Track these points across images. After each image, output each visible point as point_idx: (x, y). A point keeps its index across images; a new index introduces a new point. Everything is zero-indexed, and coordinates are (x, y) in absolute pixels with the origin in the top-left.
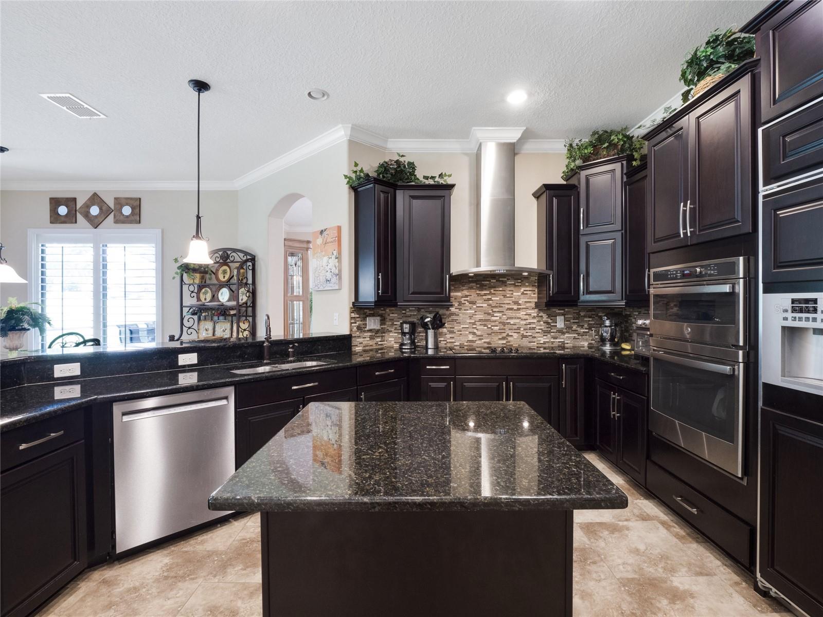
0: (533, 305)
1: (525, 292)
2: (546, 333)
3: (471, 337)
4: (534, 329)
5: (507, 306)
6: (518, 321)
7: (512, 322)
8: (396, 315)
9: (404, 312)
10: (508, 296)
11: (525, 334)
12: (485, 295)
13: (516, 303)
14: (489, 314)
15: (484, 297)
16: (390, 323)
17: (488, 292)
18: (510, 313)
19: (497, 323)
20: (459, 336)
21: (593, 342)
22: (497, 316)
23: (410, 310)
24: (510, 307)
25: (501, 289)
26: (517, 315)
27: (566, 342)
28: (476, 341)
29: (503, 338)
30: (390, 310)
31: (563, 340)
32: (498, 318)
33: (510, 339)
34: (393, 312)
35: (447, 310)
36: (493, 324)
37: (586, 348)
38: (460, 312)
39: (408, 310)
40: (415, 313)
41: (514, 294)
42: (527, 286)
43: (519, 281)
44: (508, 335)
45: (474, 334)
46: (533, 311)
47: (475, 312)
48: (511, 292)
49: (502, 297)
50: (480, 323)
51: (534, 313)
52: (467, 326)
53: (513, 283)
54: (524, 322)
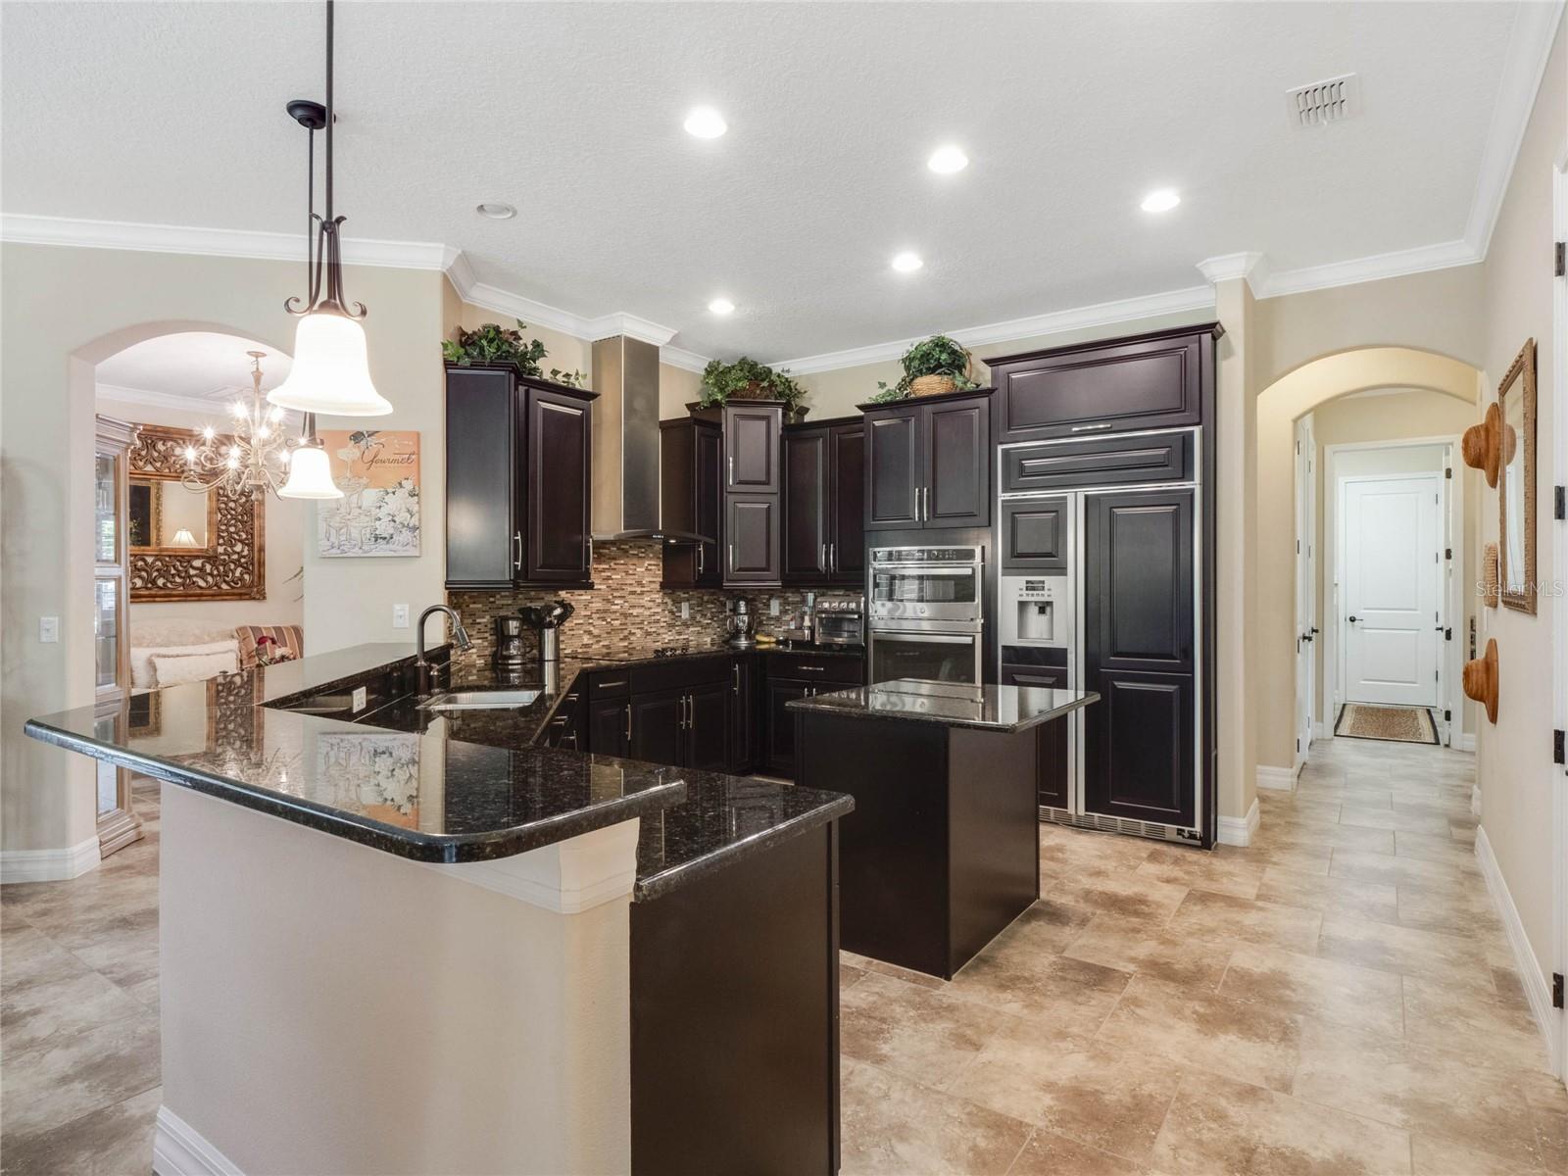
0: (658, 586)
1: (650, 567)
2: (671, 626)
3: (586, 639)
4: (658, 621)
5: (630, 589)
6: (641, 610)
7: (635, 612)
8: (480, 606)
9: (492, 599)
10: (631, 572)
11: (649, 630)
12: (604, 570)
13: (640, 584)
14: (608, 601)
15: (603, 574)
16: (470, 621)
17: (607, 567)
18: (632, 599)
19: (618, 614)
20: (570, 639)
21: (715, 636)
22: (617, 604)
23: (502, 596)
24: (633, 589)
25: (622, 562)
26: (641, 601)
27: (691, 638)
28: (592, 644)
29: (625, 638)
30: (470, 597)
31: (686, 637)
32: (619, 607)
33: (632, 638)
34: (476, 600)
35: (555, 596)
36: (613, 617)
37: (709, 646)
38: (572, 598)
39: (498, 596)
40: (510, 602)
41: (638, 569)
42: (651, 559)
43: (643, 550)
44: (631, 633)
45: (590, 633)
46: (657, 596)
48: (634, 567)
49: (624, 574)
50: (598, 615)
51: (658, 597)
52: (581, 621)
53: (636, 552)
54: (647, 613)
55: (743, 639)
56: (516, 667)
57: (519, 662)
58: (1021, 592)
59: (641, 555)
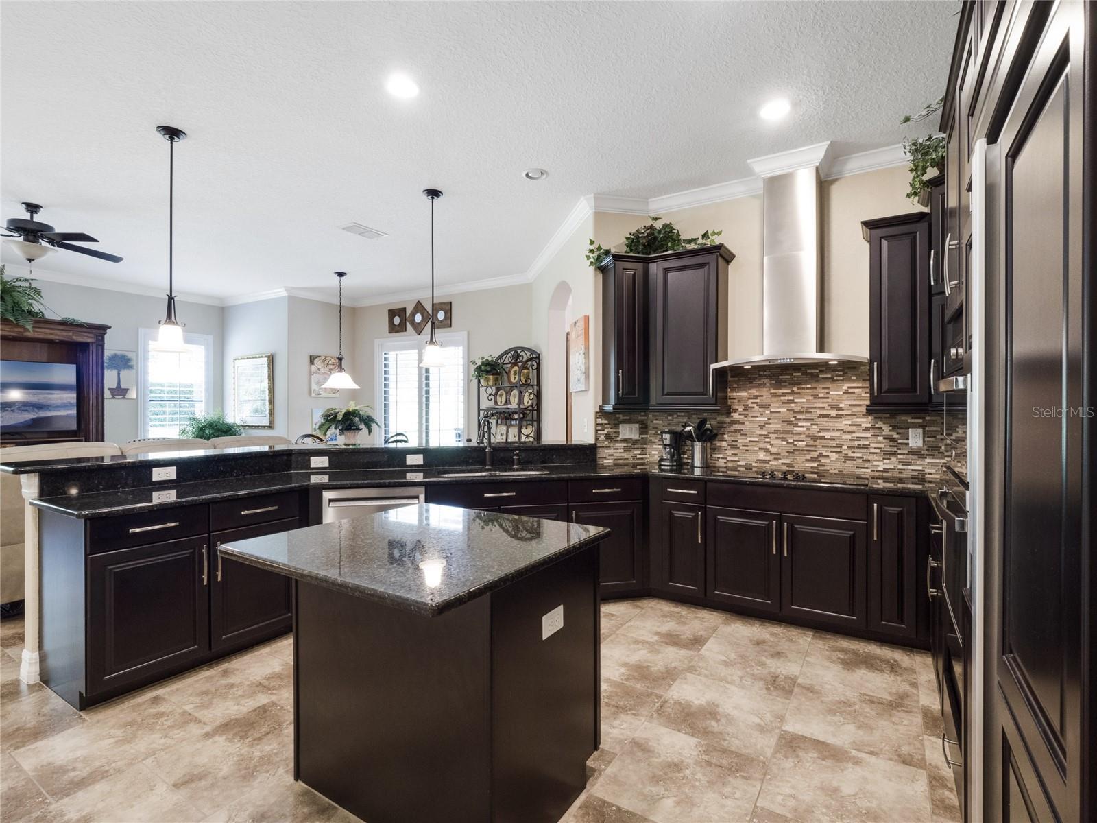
0: (864, 410)
2: (887, 454)
3: (762, 455)
4: (866, 447)
5: (819, 412)
6: (837, 434)
7: (828, 435)
8: (661, 422)
9: (670, 418)
10: (820, 396)
11: (850, 455)
12: (784, 395)
13: (835, 407)
14: (789, 423)
15: (782, 398)
16: (654, 432)
17: (789, 391)
18: (824, 423)
19: (804, 436)
20: (744, 453)
22: (803, 427)
23: (678, 416)
24: (825, 413)
25: (809, 386)
26: (837, 425)
27: (927, 471)
28: (769, 461)
29: (813, 460)
30: (653, 416)
31: (920, 468)
32: (805, 429)
33: (823, 460)
34: (657, 418)
35: (728, 417)
36: (796, 437)
38: (746, 419)
39: (675, 416)
41: (831, 393)
42: (854, 381)
43: (841, 373)
44: (821, 455)
45: (766, 450)
46: (864, 420)
47: (769, 419)
48: (826, 391)
49: (812, 398)
50: (776, 435)
51: (867, 422)
52: (757, 439)
53: (829, 376)
54: (849, 437)
59: (835, 378)
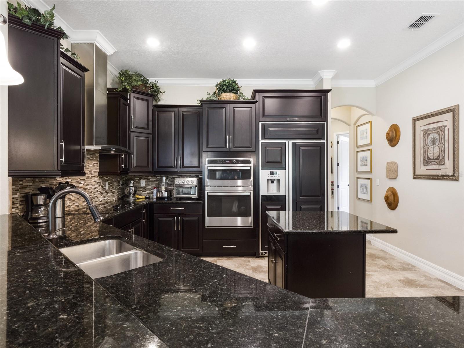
0: (97, 174)
1: (94, 165)
2: (102, 194)
4: (97, 191)
6: (91, 186)
7: (89, 187)
9: (21, 183)
10: (87, 167)
11: (94, 196)
21: (116, 197)
22: (82, 184)
23: (27, 181)
26: (91, 182)
27: (109, 199)
28: (71, 205)
31: (107, 198)
32: (82, 185)
35: (54, 180)
37: (114, 201)
39: (24, 181)
40: (31, 184)
41: (90, 166)
42: (94, 161)
43: (92, 156)
47: (71, 180)
51: (97, 179)
54: (93, 187)
55: (132, 197)
56: (44, 224)
57: (45, 220)
58: (269, 176)
59: (91, 158)
